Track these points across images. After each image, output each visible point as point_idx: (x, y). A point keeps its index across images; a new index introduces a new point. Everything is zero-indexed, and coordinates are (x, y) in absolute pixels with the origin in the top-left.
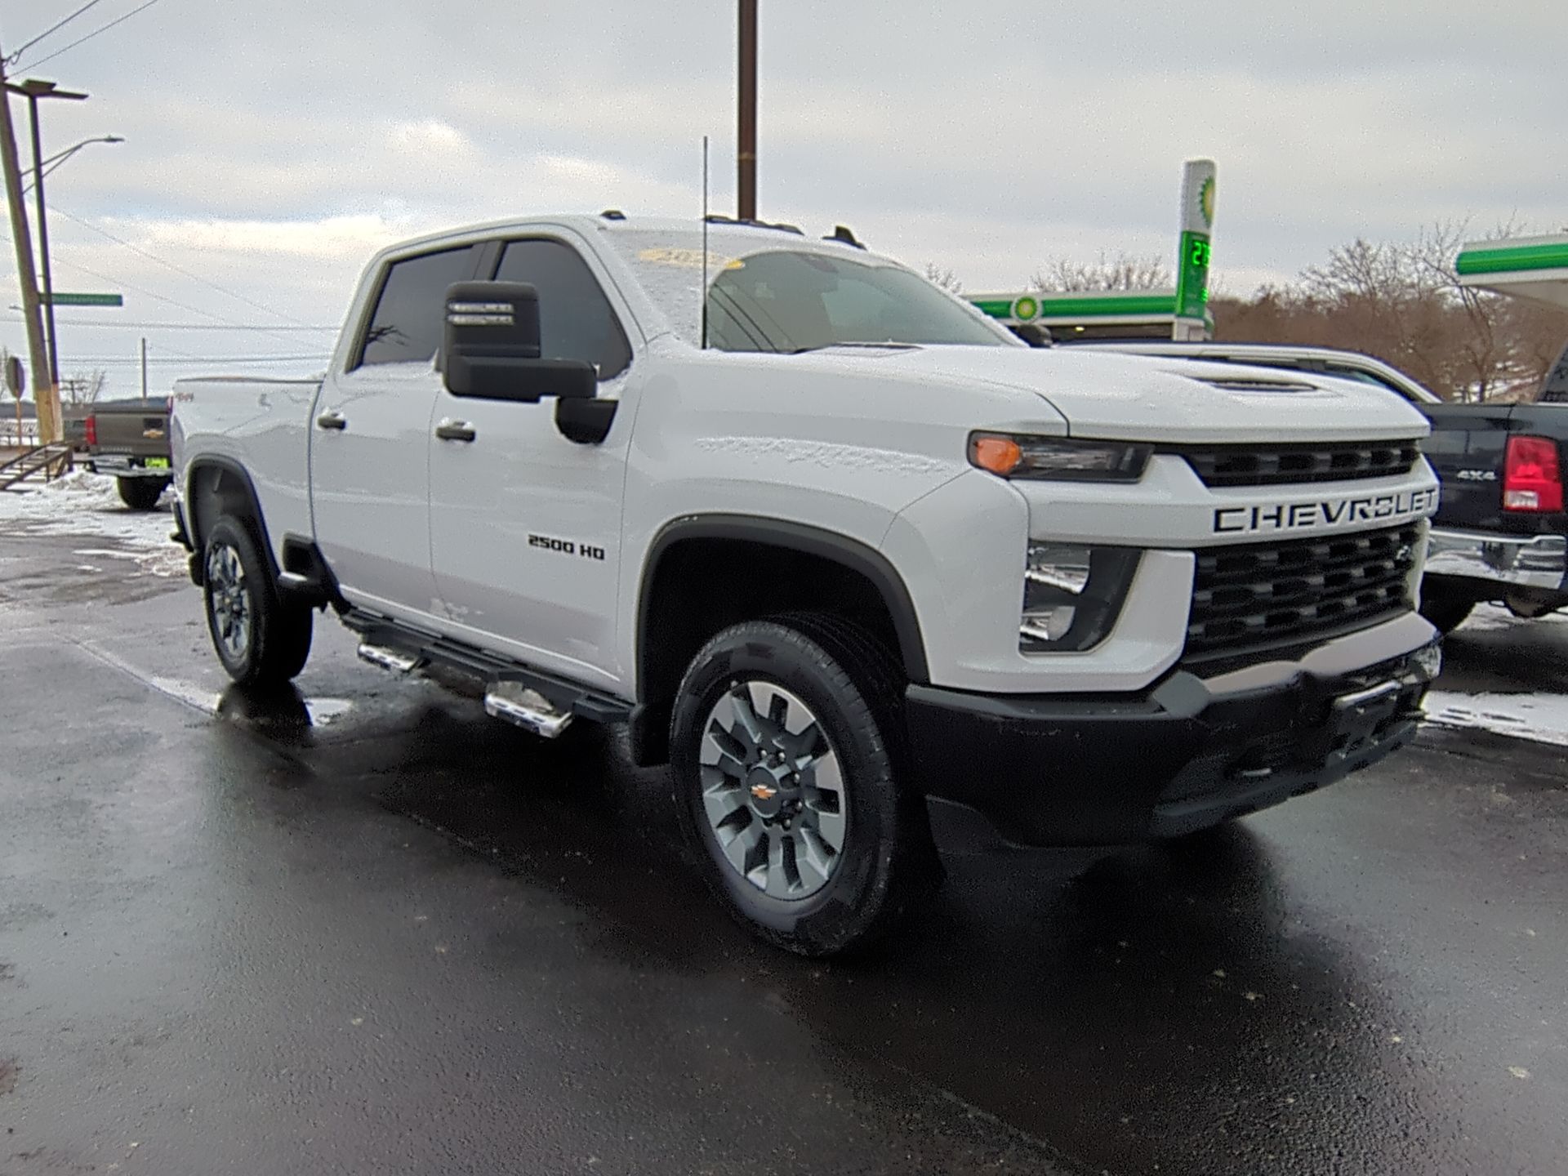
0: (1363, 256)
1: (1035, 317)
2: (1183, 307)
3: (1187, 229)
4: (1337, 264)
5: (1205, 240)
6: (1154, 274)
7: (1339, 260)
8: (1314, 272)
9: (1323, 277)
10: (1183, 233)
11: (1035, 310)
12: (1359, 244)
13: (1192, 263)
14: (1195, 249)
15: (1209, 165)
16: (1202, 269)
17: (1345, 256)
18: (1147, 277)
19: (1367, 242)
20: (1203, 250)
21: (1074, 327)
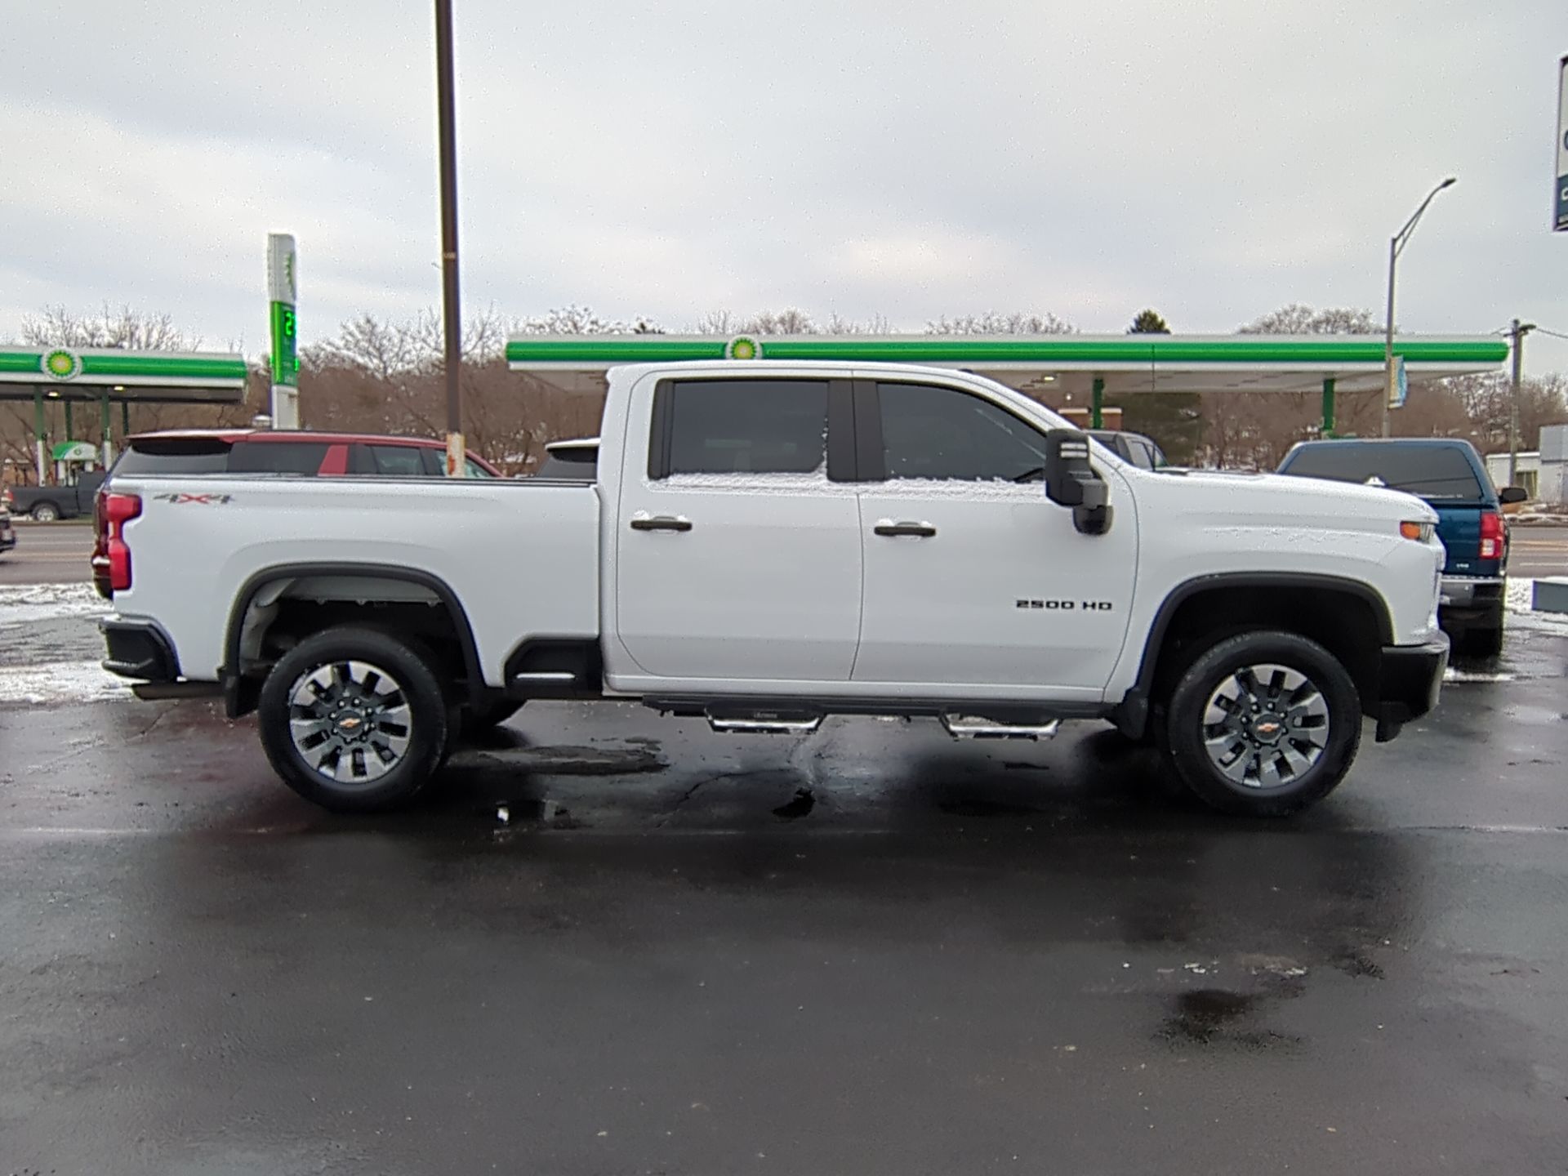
0: (372, 333)
1: (74, 374)
2: (282, 376)
3: (278, 298)
4: (349, 338)
5: (293, 308)
6: (163, 333)
7: (351, 334)
8: (329, 344)
9: (338, 349)
10: (273, 303)
11: (73, 367)
12: (368, 321)
13: (285, 334)
14: (287, 319)
15: (289, 239)
16: (292, 339)
17: (357, 333)
18: (155, 335)
19: (375, 320)
20: (293, 321)
21: (113, 386)
